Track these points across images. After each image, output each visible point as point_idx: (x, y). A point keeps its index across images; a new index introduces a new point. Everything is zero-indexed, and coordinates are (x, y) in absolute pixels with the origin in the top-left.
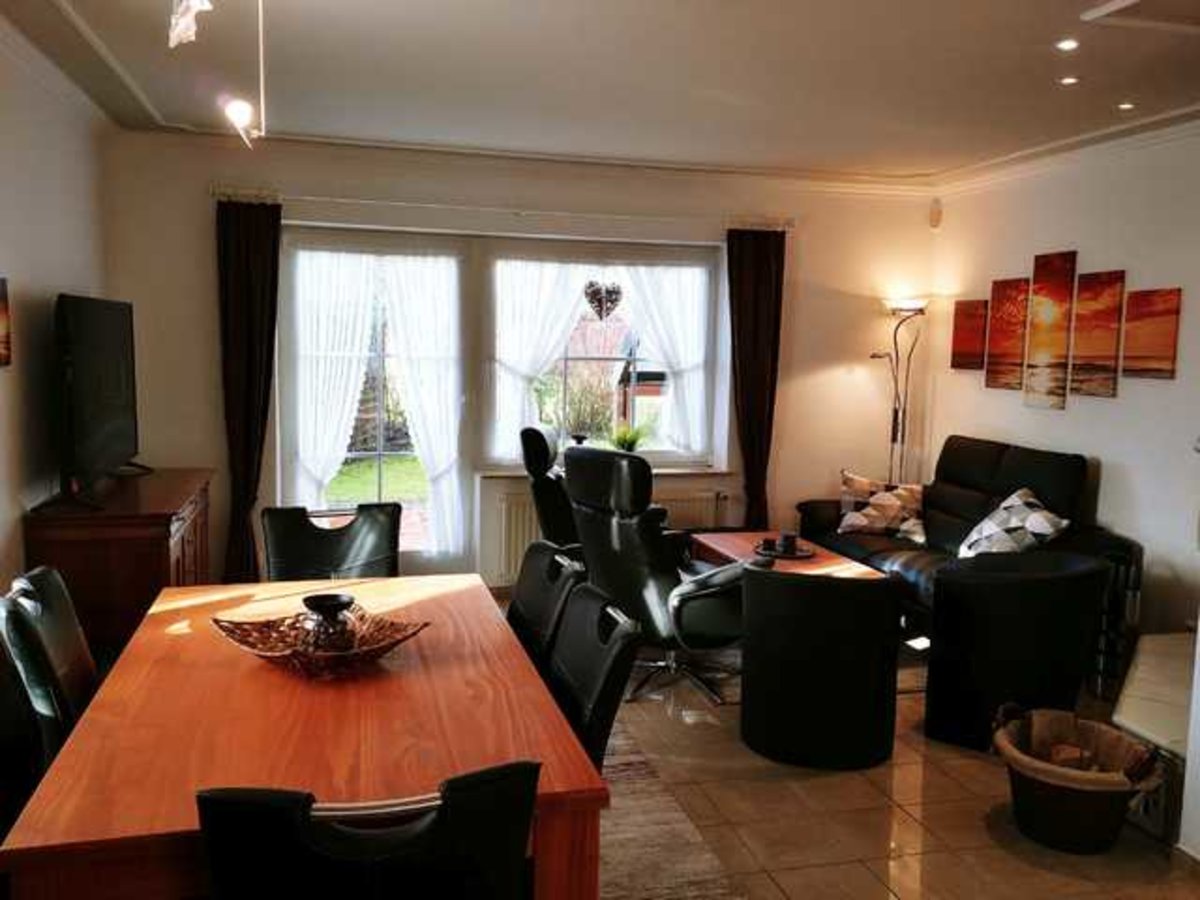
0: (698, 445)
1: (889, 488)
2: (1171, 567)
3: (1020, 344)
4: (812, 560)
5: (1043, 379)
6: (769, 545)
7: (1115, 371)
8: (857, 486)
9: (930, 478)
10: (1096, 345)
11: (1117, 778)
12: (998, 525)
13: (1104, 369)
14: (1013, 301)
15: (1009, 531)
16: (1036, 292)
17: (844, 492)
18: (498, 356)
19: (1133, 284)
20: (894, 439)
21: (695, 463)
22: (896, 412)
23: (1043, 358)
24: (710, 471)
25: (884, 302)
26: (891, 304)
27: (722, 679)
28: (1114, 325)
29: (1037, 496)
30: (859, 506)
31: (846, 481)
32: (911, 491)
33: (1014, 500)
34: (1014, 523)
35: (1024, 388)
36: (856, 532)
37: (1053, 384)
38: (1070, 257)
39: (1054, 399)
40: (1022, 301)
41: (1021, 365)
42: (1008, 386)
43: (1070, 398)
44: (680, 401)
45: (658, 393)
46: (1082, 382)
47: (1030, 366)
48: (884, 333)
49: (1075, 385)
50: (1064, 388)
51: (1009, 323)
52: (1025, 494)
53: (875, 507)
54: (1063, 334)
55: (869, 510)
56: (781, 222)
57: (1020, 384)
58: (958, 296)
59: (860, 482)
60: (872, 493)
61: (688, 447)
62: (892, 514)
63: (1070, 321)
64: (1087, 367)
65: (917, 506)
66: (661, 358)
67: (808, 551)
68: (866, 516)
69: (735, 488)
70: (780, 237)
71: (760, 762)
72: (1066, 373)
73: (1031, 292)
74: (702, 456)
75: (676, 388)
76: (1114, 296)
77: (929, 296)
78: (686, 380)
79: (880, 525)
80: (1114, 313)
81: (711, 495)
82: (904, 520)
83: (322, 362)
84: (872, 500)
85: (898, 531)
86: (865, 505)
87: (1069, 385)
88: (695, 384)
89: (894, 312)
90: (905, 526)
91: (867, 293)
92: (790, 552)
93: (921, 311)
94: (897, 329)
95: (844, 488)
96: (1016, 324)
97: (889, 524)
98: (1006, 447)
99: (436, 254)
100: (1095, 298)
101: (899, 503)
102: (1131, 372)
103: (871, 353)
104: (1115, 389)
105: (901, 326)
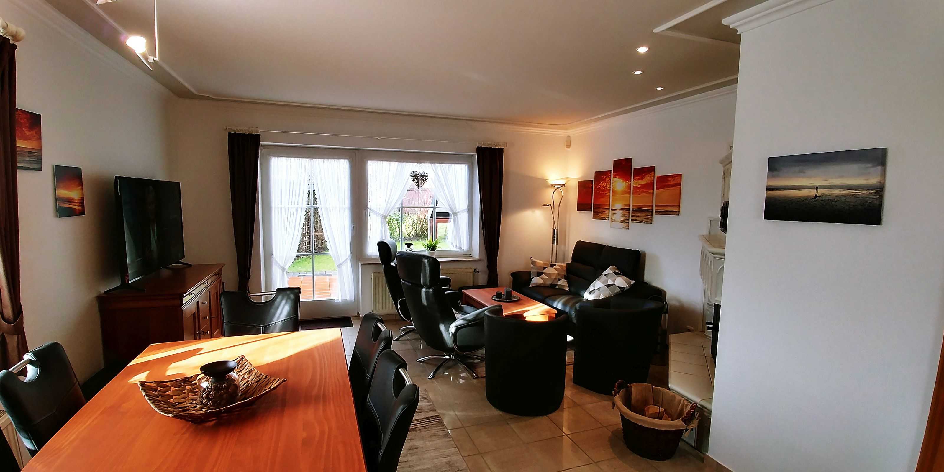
0: (465, 247)
1: (552, 266)
2: (679, 301)
3: (608, 199)
4: (519, 302)
5: (619, 215)
6: (499, 295)
7: (652, 212)
8: (538, 265)
9: (570, 261)
10: (642, 200)
11: (678, 424)
12: (603, 283)
13: (647, 211)
14: (605, 180)
15: (608, 286)
16: (614, 176)
17: (532, 267)
18: (369, 206)
19: (659, 173)
20: (553, 243)
21: (464, 255)
22: (554, 230)
23: (619, 206)
24: (471, 259)
25: (547, 181)
26: (551, 182)
27: (477, 363)
28: (652, 191)
29: (618, 269)
30: (539, 274)
31: (533, 263)
32: (561, 266)
33: (608, 271)
34: (610, 282)
35: (610, 219)
36: (538, 287)
37: (624, 218)
38: (629, 161)
39: (624, 224)
40: (608, 181)
41: (609, 209)
42: (602, 219)
43: (631, 224)
44: (456, 225)
45: (446, 222)
46: (637, 216)
47: (612, 210)
48: (548, 195)
49: (634, 218)
50: (628, 220)
51: (603, 190)
52: (614, 268)
53: (546, 274)
54: (628, 195)
55: (543, 276)
56: (501, 144)
57: (609, 218)
58: (581, 178)
59: (539, 263)
60: (545, 268)
61: (461, 248)
62: (554, 277)
63: (630, 189)
64: (638, 210)
65: (564, 273)
66: (447, 207)
67: (517, 298)
68: (542, 278)
69: (482, 267)
70: (500, 152)
71: (496, 412)
72: (629, 212)
73: (612, 176)
74: (468, 251)
75: (455, 219)
76: (651, 177)
77: (567, 178)
78: (459, 216)
79: (549, 283)
80: (650, 186)
81: (472, 270)
82: (559, 280)
83: (283, 210)
84: (544, 271)
85: (557, 285)
86: (542, 273)
87: (630, 218)
88: (463, 218)
89: (552, 185)
90: (559, 283)
91: (540, 177)
92: (509, 299)
93: (564, 185)
94: (554, 192)
95: (532, 266)
96: (606, 191)
97: (552, 282)
98: (604, 246)
99: (339, 158)
100: (642, 179)
101: (556, 272)
102: (658, 212)
103: (543, 204)
104: (652, 220)
105: (555, 191)
